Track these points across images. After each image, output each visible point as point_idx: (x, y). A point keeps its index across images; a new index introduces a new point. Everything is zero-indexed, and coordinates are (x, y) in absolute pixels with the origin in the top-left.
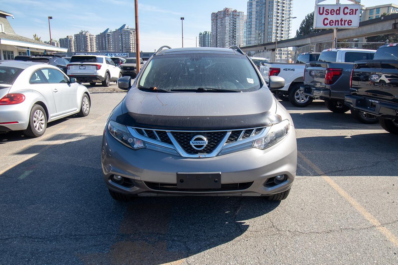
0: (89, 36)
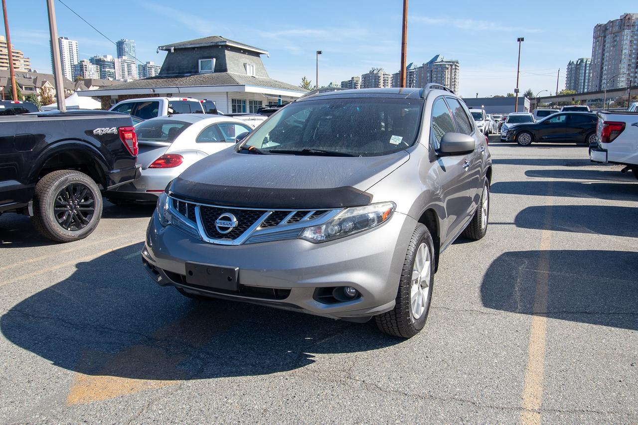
0: (382, 76)
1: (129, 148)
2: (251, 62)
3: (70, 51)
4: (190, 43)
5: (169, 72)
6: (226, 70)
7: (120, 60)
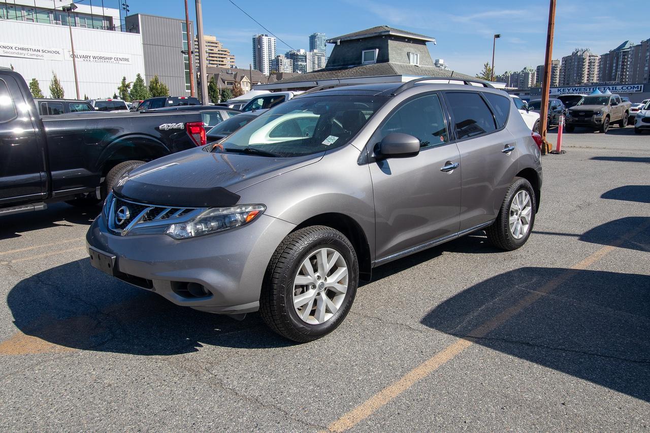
0: (588, 58)
1: (196, 142)
2: (416, 51)
3: (269, 47)
4: (356, 34)
5: (335, 64)
6: (387, 60)
7: (311, 53)
